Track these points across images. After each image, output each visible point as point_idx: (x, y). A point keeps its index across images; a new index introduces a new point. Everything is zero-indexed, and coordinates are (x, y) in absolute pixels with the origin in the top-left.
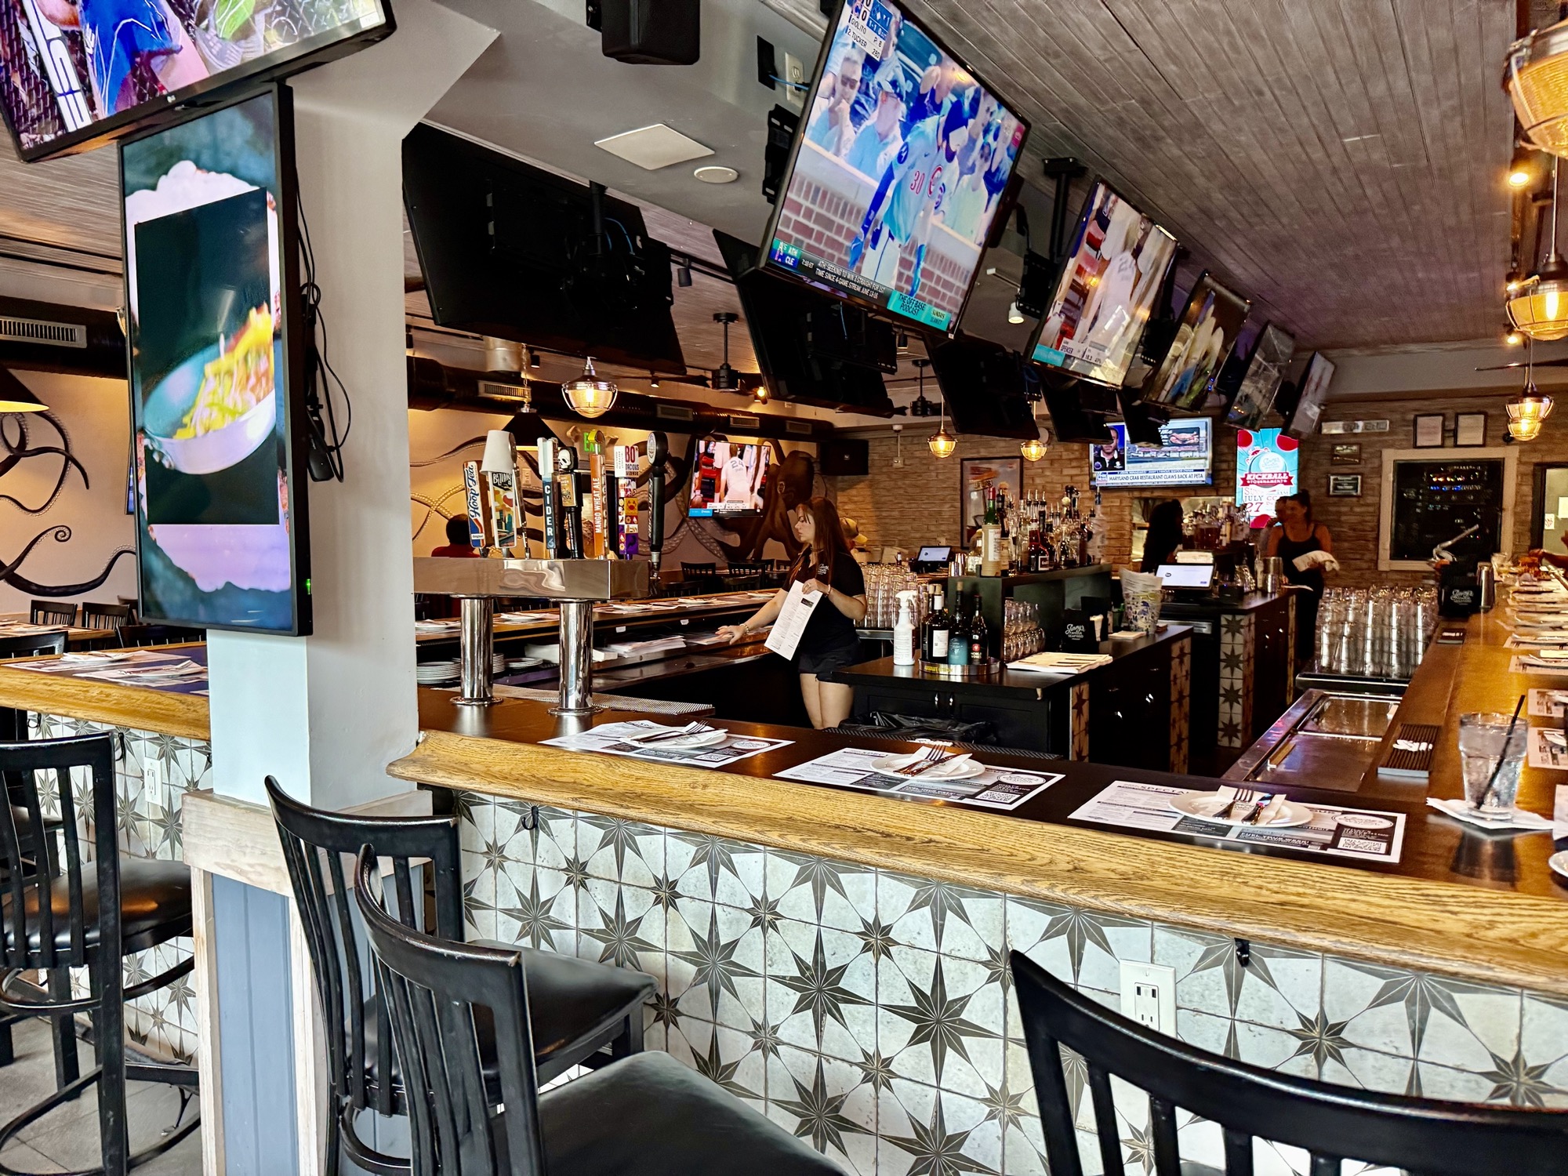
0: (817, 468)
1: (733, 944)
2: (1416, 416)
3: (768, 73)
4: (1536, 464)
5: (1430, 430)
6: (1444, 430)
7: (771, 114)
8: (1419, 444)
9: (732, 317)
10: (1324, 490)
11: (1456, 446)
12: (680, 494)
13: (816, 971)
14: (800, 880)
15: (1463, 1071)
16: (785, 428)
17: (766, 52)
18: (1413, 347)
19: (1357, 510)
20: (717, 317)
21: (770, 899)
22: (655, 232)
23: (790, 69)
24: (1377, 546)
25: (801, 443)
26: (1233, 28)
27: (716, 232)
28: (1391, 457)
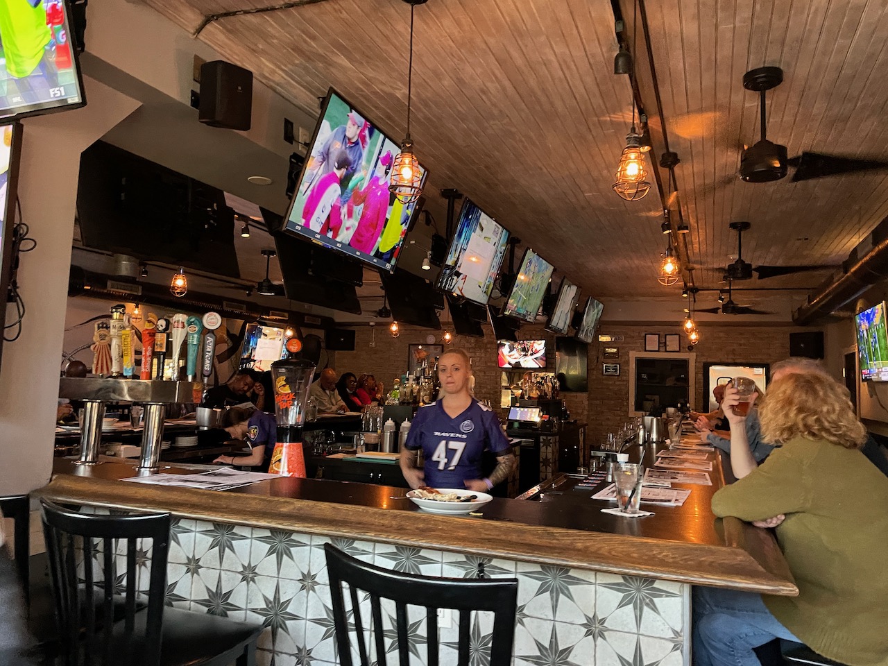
0: (323, 345)
1: (229, 593)
2: (646, 334)
3: (290, 137)
4: (704, 363)
5: (652, 342)
6: (659, 343)
7: (291, 157)
8: (647, 349)
9: (273, 253)
10: (601, 372)
11: (666, 351)
12: (234, 356)
13: (275, 604)
14: (270, 553)
15: (573, 624)
16: (304, 320)
17: (288, 125)
18: (641, 298)
19: (617, 383)
20: (264, 252)
21: (252, 565)
22: (229, 203)
23: (302, 135)
24: (628, 403)
25: (313, 330)
26: (523, 139)
27: (261, 208)
28: (633, 355)
